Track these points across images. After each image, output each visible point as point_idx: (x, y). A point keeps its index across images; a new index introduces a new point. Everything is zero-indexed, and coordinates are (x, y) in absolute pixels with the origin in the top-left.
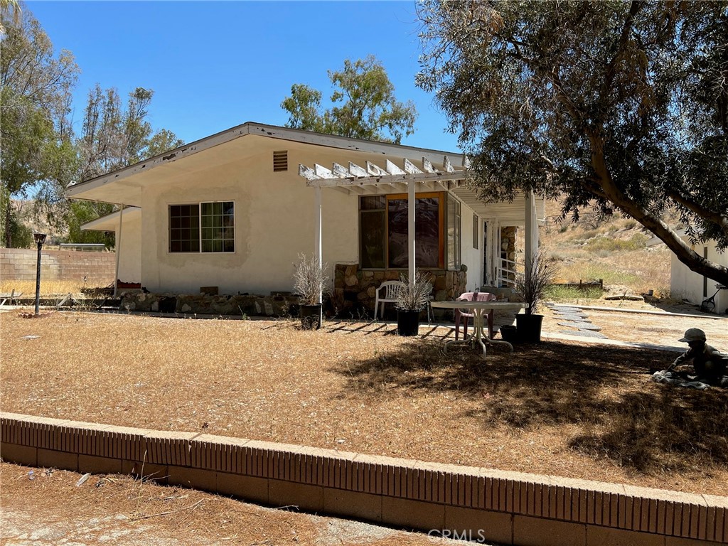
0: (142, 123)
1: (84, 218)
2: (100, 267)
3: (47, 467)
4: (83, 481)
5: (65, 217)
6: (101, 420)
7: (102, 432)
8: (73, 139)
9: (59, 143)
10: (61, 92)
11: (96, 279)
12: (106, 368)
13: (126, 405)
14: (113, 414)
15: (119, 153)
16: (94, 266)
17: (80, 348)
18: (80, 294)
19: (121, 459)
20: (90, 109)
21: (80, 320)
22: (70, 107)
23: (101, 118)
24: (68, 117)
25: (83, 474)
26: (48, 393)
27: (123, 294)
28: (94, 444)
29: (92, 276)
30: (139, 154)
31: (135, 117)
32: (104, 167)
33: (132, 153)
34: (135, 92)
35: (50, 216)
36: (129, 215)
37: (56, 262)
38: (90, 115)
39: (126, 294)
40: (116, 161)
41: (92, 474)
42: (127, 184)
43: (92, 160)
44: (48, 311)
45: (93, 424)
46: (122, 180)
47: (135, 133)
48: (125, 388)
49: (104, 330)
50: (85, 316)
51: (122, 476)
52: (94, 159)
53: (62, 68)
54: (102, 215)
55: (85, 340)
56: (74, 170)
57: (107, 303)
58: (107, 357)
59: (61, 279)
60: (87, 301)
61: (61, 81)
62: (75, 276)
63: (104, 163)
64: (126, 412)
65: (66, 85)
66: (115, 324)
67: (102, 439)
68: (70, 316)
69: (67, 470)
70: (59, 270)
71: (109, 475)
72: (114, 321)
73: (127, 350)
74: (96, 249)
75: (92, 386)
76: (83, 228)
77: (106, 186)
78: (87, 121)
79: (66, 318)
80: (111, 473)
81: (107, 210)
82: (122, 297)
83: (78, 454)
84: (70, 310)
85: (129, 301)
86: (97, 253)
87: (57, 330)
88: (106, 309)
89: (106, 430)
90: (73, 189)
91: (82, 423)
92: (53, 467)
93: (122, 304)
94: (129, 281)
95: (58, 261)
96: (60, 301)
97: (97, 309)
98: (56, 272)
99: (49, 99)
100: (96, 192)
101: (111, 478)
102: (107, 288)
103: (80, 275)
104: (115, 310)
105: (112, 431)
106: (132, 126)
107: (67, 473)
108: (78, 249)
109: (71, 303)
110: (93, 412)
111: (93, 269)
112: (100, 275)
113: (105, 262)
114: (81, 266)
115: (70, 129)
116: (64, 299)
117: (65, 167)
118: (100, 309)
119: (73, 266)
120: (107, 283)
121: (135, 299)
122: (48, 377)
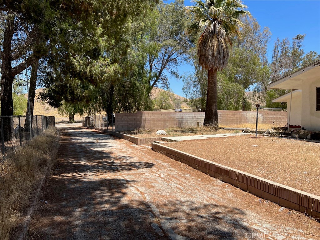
0: (299, 51)
1: (272, 97)
2: (280, 118)
3: (266, 200)
4: (282, 209)
5: (265, 98)
6: (289, 185)
7: (290, 190)
8: (268, 64)
9: (262, 67)
10: (263, 45)
11: (278, 123)
12: (288, 163)
13: (300, 180)
14: (294, 183)
15: (288, 67)
16: (277, 118)
17: (275, 152)
18: (271, 129)
19: (299, 205)
20: (275, 49)
21: (273, 140)
22: (266, 51)
23: (280, 52)
24: (266, 55)
25: (282, 206)
26: (264, 169)
27: (292, 130)
28: (286, 195)
29: (276, 122)
30: (298, 65)
31: (296, 48)
32: (281, 74)
33: (294, 65)
34: (296, 37)
35: (258, 97)
36: (295, 93)
37: (262, 116)
38: (275, 52)
39: (294, 130)
40: (287, 70)
41: (286, 208)
42: (296, 80)
43: (276, 71)
44: (260, 136)
45: (286, 186)
46: (293, 78)
47: (295, 55)
48: (298, 173)
49: (285, 146)
50: (276, 139)
51: (300, 212)
52: (277, 71)
53: (264, 35)
54: (280, 95)
55: (277, 149)
56: (268, 77)
57: (285, 134)
58: (288, 158)
59: (264, 123)
60: (276, 133)
61: (264, 40)
62: (269, 122)
63: (281, 72)
64: (300, 184)
65: (266, 41)
66: (289, 143)
67: (290, 194)
68: (269, 139)
69: (275, 203)
70: (263, 119)
71: (294, 211)
72: (289, 142)
73: (297, 156)
74: (277, 110)
75: (282, 170)
76: (273, 101)
77: (285, 81)
78: (273, 55)
79: (268, 139)
80: (294, 210)
81: (282, 93)
82: (292, 132)
83: (279, 198)
84: (269, 136)
85: (296, 134)
86: (278, 112)
87: (265, 144)
88: (284, 137)
89: (292, 190)
90: (270, 85)
91: (280, 184)
92: (269, 200)
93: (292, 135)
94: (294, 124)
95: (263, 115)
96: (265, 132)
97: (280, 136)
98: (262, 120)
99: (259, 49)
100: (280, 85)
101: (294, 212)
102: (283, 127)
103: (271, 122)
104: (289, 137)
105: (295, 191)
106: (294, 53)
107: (275, 204)
108: (270, 110)
109: (269, 133)
110: (284, 180)
111: (277, 119)
112: (280, 122)
113: (282, 116)
114: (272, 118)
115: (266, 60)
116: (266, 131)
117: (265, 76)
118: (282, 136)
119: (269, 118)
120: (283, 125)
121: (298, 133)
122: (264, 162)
